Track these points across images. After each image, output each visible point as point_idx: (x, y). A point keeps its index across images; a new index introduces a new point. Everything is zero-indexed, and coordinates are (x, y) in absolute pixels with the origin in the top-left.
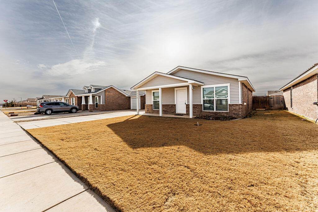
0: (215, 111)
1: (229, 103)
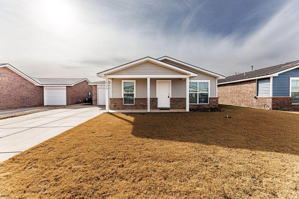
0: (198, 103)
1: (209, 96)
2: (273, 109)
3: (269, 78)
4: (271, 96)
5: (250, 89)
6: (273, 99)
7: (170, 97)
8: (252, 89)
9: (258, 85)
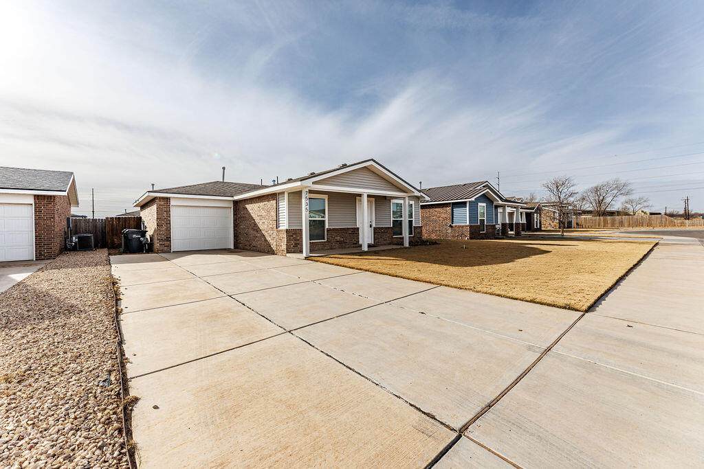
1: (414, 225)
2: (471, 238)
3: (465, 203)
4: (468, 223)
5: (443, 215)
6: (471, 227)
7: (374, 226)
8: (446, 215)
9: (452, 211)
